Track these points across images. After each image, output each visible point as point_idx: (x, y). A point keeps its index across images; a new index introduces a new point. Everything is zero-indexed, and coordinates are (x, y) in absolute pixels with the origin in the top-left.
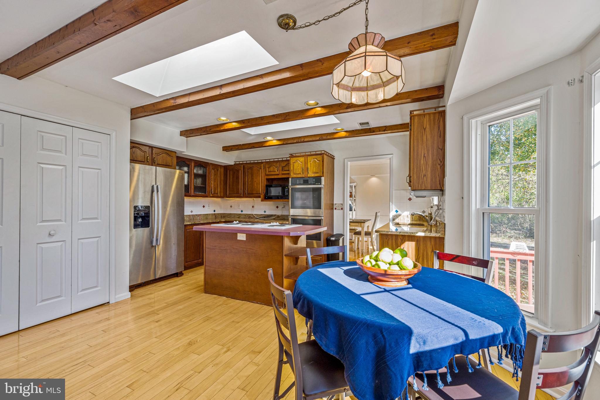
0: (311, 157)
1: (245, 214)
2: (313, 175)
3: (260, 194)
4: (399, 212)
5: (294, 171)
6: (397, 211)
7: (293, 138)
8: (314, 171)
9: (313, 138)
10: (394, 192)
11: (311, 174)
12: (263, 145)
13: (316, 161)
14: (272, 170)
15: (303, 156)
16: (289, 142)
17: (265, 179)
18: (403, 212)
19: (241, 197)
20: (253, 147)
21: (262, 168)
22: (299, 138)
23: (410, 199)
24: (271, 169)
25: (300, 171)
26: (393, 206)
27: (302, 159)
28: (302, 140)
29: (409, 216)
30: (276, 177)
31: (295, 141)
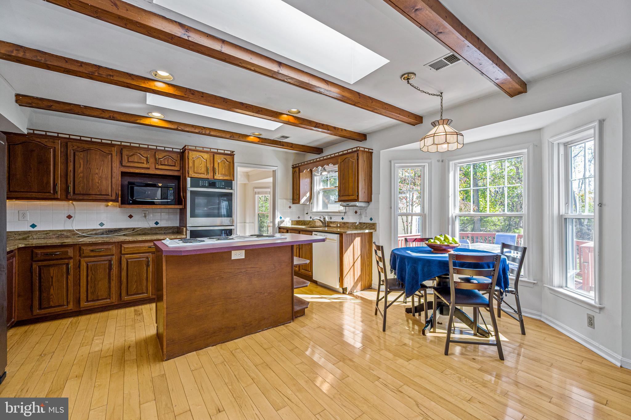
0: (218, 155)
1: (44, 231)
2: (221, 178)
3: (108, 195)
4: (283, 219)
5: (195, 170)
6: (281, 218)
7: (193, 126)
8: (223, 173)
9: (222, 134)
10: (279, 200)
11: (218, 176)
12: (138, 121)
13: (225, 162)
14: (136, 160)
15: (207, 152)
16: (187, 129)
17: (120, 172)
18: (285, 218)
20: (113, 117)
21: (114, 154)
22: (203, 128)
23: (290, 207)
24: (136, 159)
25: (203, 170)
26: (279, 213)
27: (206, 156)
28: (208, 132)
29: (290, 221)
30: (143, 171)
31: (197, 131)
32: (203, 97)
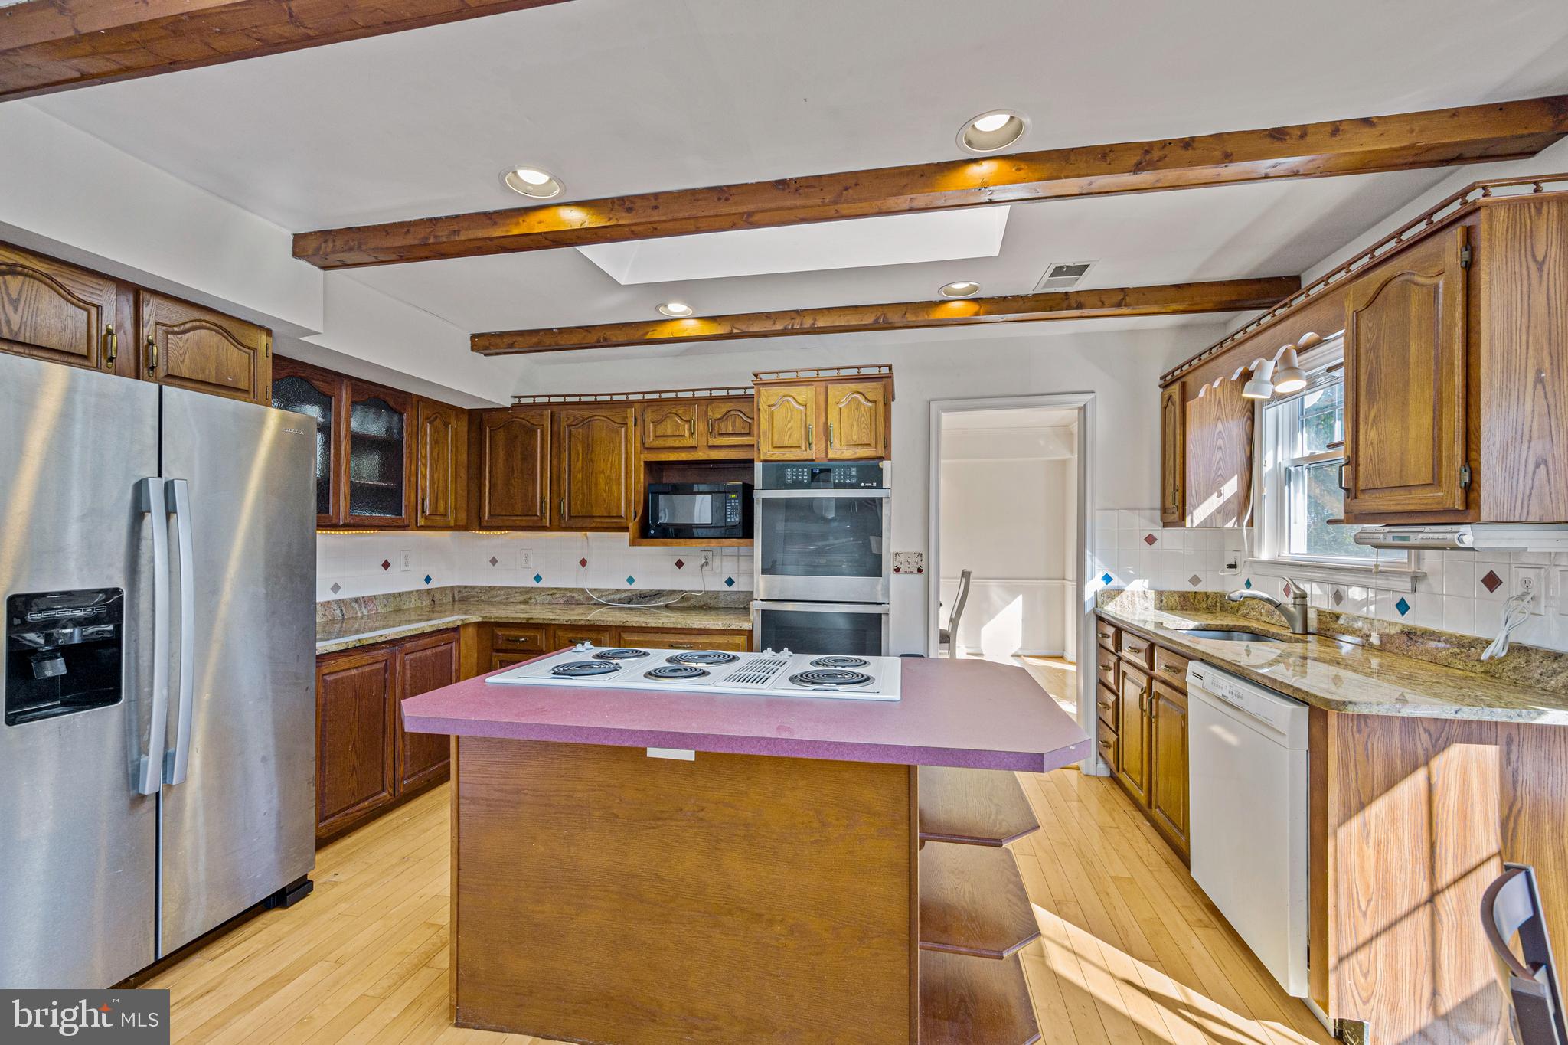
0: (840, 387)
1: (549, 589)
2: (848, 454)
3: (621, 517)
4: (1116, 582)
5: (775, 439)
6: (1107, 579)
7: (768, 316)
8: (855, 437)
9: (848, 317)
10: (1098, 513)
11: (840, 451)
12: (648, 337)
13: (860, 403)
14: (669, 433)
15: (808, 382)
16: (755, 328)
17: (642, 463)
18: (1129, 579)
19: (544, 529)
20: (605, 340)
21: (631, 422)
22: (794, 315)
23: (1151, 540)
24: (668, 428)
25: (797, 436)
26: (1097, 560)
27: (805, 393)
28: (808, 323)
29: (1151, 594)
30: (684, 456)
31: (779, 327)
32: (656, 207)
